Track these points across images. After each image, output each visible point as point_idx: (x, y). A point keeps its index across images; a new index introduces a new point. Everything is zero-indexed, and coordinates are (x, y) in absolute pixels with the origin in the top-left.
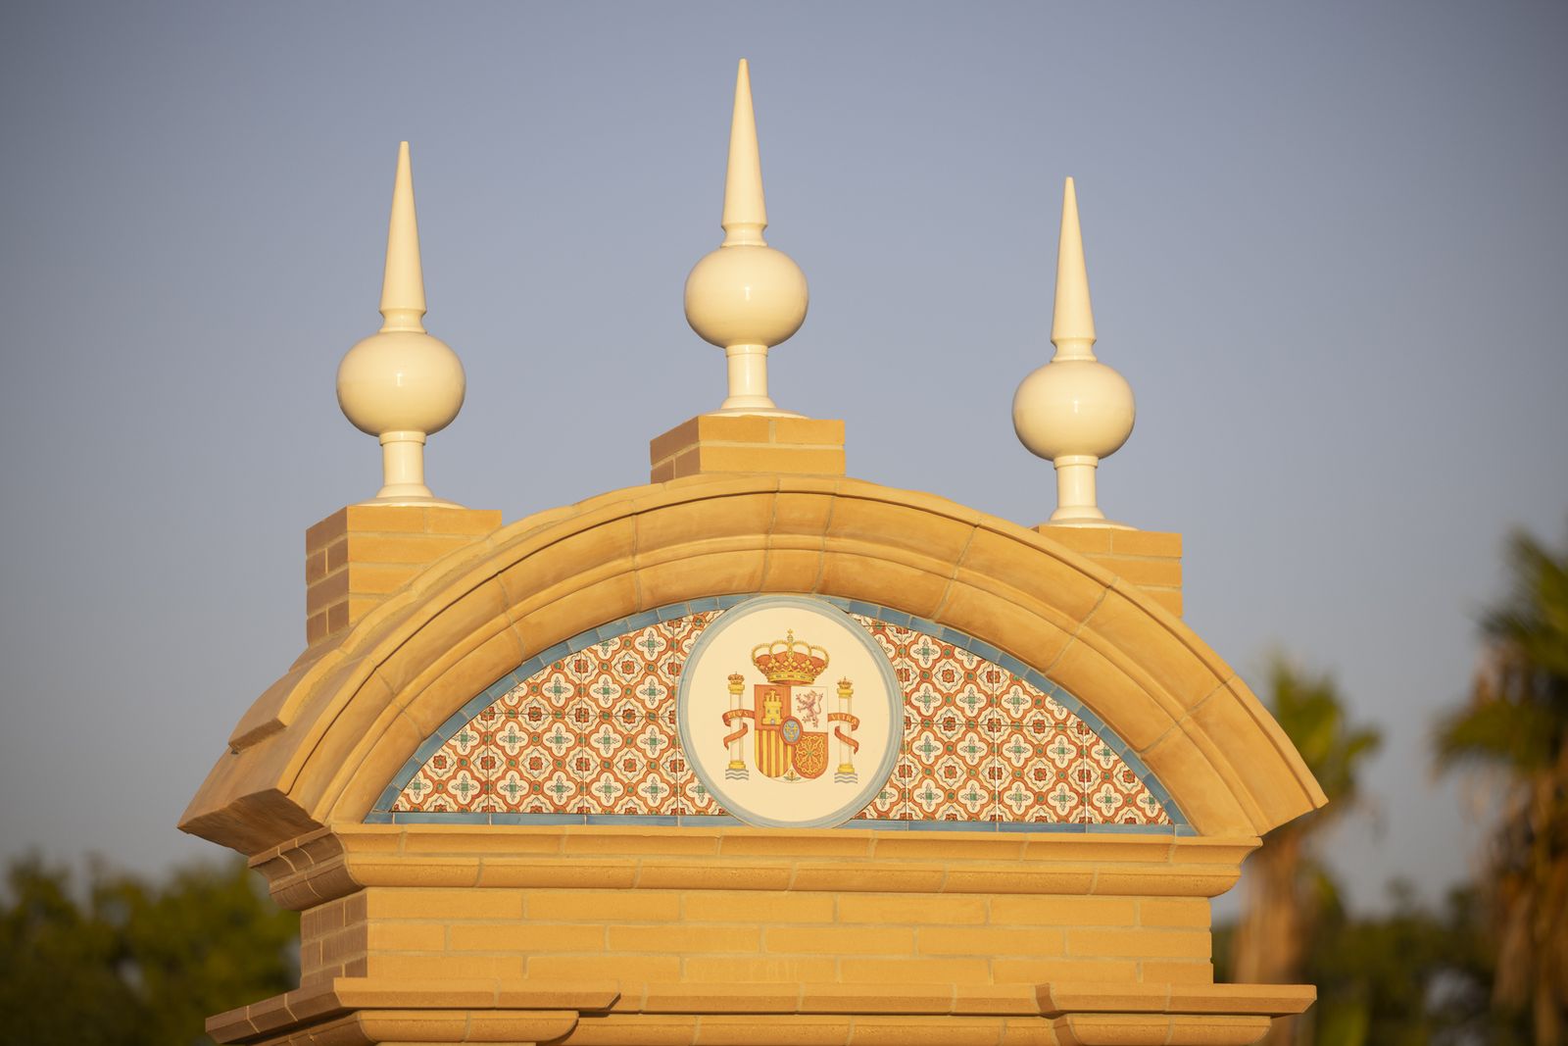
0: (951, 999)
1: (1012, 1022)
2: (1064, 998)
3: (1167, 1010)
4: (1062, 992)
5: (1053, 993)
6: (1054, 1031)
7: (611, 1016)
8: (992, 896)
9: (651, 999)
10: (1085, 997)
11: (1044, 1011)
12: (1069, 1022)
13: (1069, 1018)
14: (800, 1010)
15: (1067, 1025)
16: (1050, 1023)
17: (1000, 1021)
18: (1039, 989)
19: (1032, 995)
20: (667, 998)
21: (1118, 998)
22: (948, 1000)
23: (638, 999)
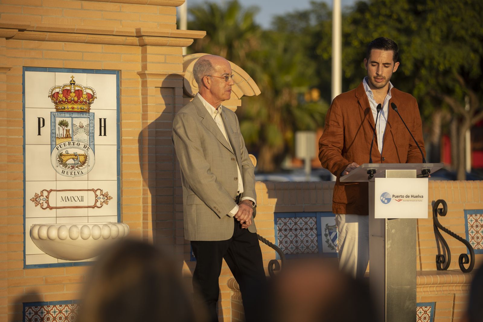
0: (114, 31)
1: (128, 38)
2: (144, 32)
3: (169, 36)
4: (143, 30)
5: (142, 30)
6: (138, 41)
7: (25, 32)
8: (122, 4)
9: (37, 27)
10: (149, 32)
11: (137, 35)
12: (144, 39)
13: (144, 38)
14: (75, 32)
15: (143, 39)
16: (137, 39)
17: (124, 38)
18: (136, 29)
19: (134, 31)
20: (41, 27)
21: (158, 33)
22: (113, 31)
23: (33, 27)
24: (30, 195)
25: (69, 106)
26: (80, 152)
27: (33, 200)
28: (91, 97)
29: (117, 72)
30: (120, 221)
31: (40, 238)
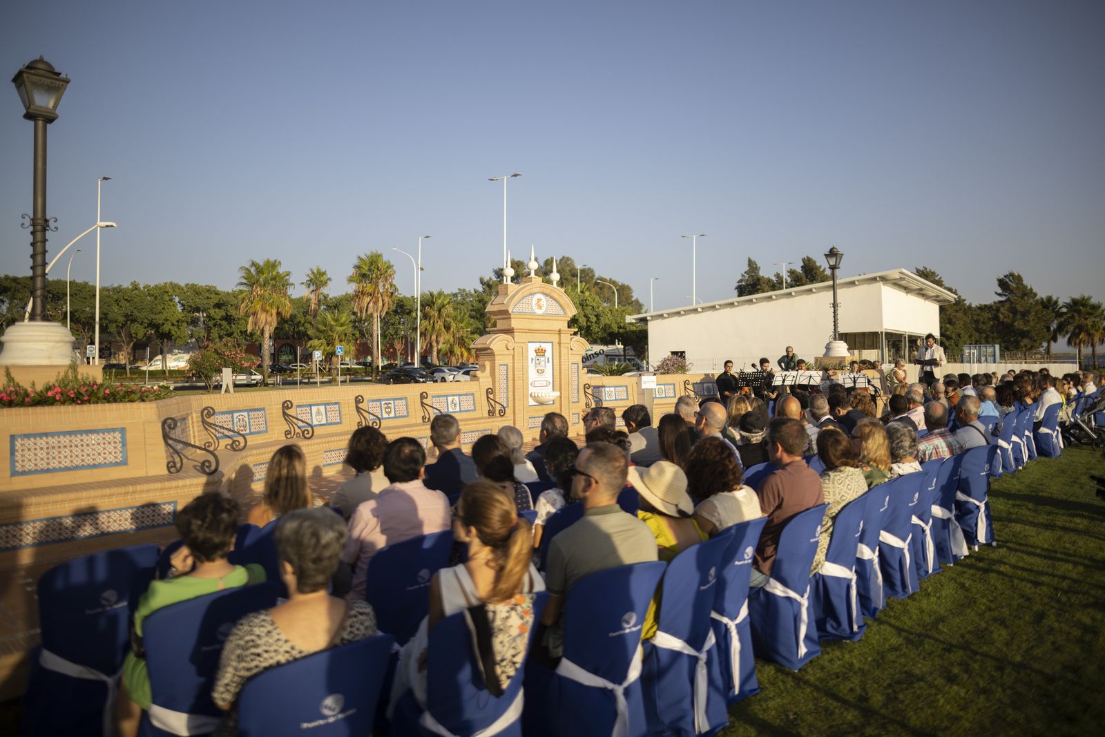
8: (553, 320)
24: (530, 383)
25: (539, 354)
26: (542, 368)
27: (531, 384)
28: (545, 351)
29: (552, 343)
30: (553, 390)
31: (535, 396)
